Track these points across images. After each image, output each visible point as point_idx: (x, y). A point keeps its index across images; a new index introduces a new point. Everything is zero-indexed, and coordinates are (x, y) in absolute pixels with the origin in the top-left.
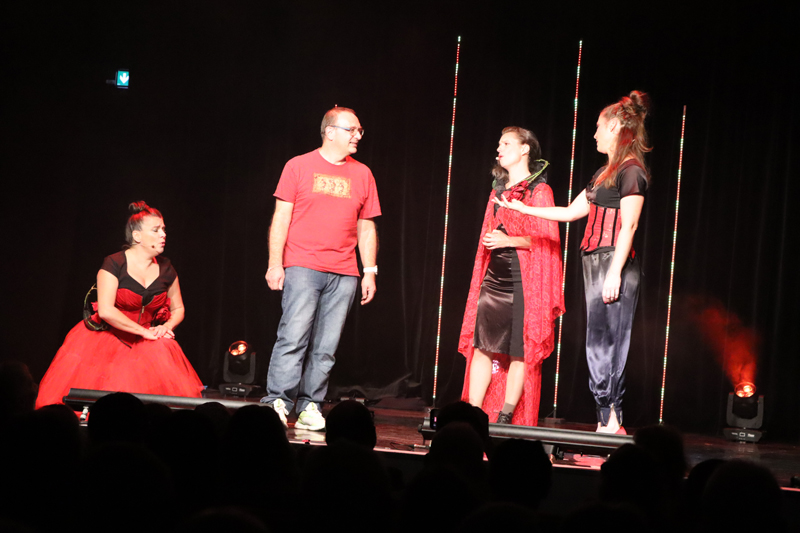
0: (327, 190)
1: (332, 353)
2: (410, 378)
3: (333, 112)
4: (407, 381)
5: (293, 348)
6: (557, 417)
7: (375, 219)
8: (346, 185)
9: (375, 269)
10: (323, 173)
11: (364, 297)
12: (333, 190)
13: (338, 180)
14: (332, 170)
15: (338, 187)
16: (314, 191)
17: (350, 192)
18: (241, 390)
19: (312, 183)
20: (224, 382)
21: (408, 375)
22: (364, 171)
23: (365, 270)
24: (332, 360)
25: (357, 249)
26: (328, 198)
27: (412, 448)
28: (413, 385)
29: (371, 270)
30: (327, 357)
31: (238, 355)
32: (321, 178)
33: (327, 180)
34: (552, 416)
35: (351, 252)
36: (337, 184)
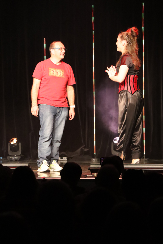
0: (55, 74)
1: (60, 140)
2: (85, 147)
3: (53, 43)
4: (83, 149)
5: (47, 139)
6: (146, 158)
7: (73, 86)
8: (62, 72)
9: (74, 106)
10: (52, 68)
11: (70, 118)
12: (57, 74)
13: (59, 71)
14: (56, 67)
15: (59, 73)
16: (49, 75)
17: (64, 75)
18: (16, 158)
19: (49, 72)
20: (9, 155)
21: (84, 146)
22: (68, 67)
23: (70, 107)
24: (60, 143)
25: (67, 98)
26: (56, 78)
27: (86, 176)
28: (86, 150)
29: (72, 106)
30: (58, 141)
31: (14, 144)
32: (52, 70)
33: (54, 70)
34: (143, 158)
35: (66, 99)
36: (59, 72)
